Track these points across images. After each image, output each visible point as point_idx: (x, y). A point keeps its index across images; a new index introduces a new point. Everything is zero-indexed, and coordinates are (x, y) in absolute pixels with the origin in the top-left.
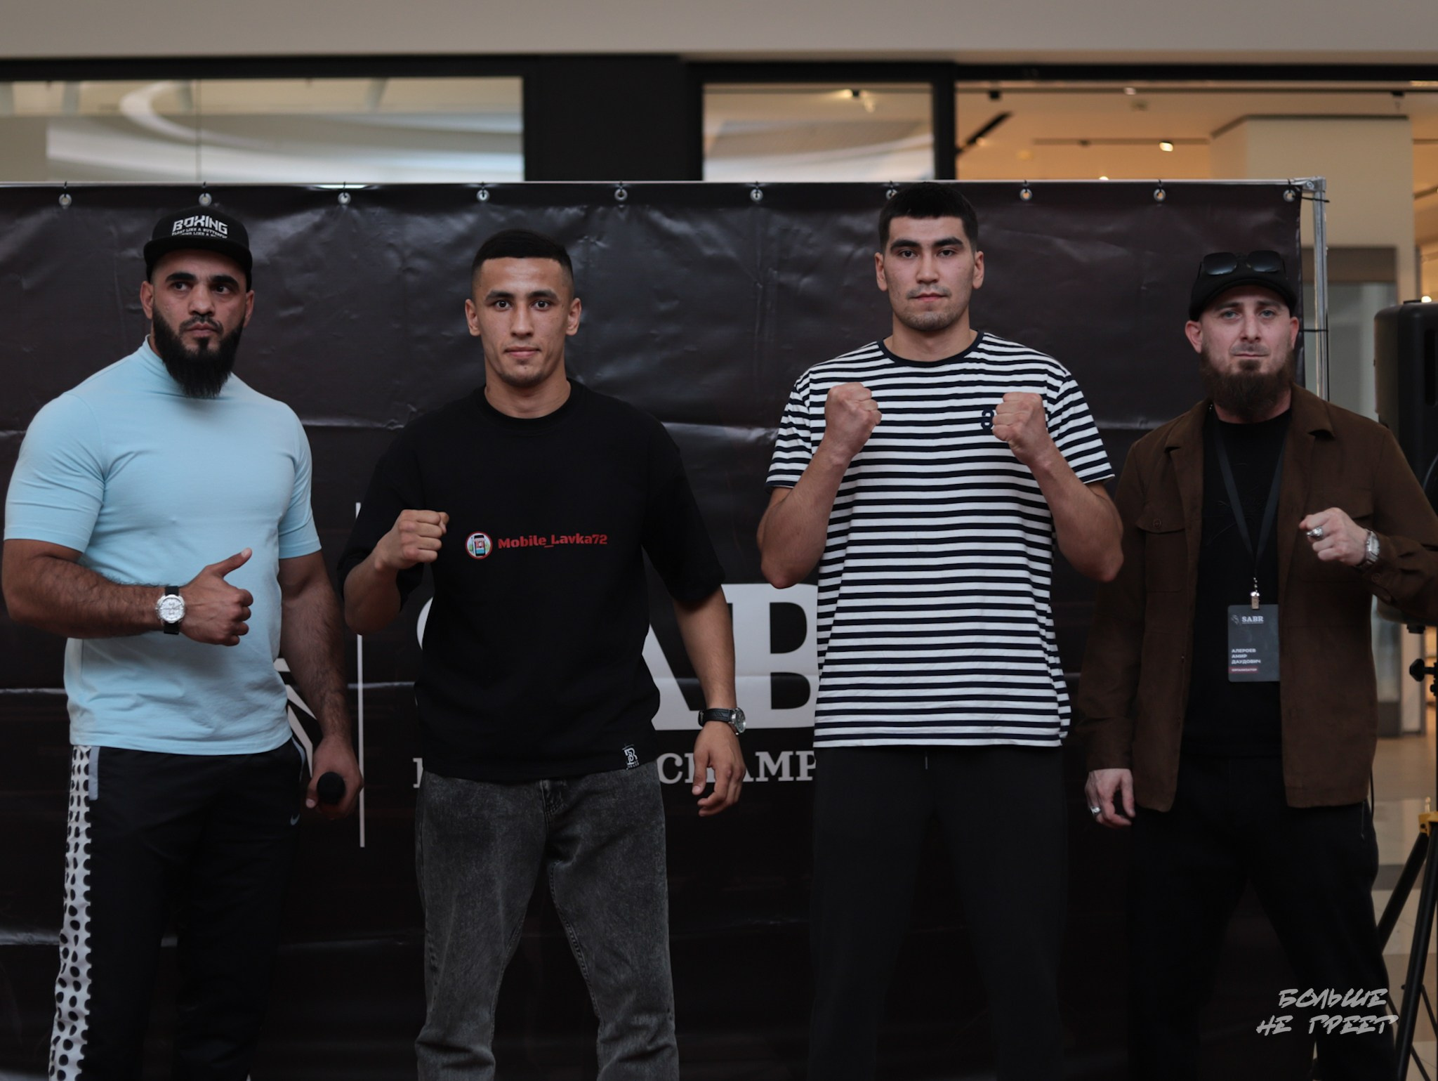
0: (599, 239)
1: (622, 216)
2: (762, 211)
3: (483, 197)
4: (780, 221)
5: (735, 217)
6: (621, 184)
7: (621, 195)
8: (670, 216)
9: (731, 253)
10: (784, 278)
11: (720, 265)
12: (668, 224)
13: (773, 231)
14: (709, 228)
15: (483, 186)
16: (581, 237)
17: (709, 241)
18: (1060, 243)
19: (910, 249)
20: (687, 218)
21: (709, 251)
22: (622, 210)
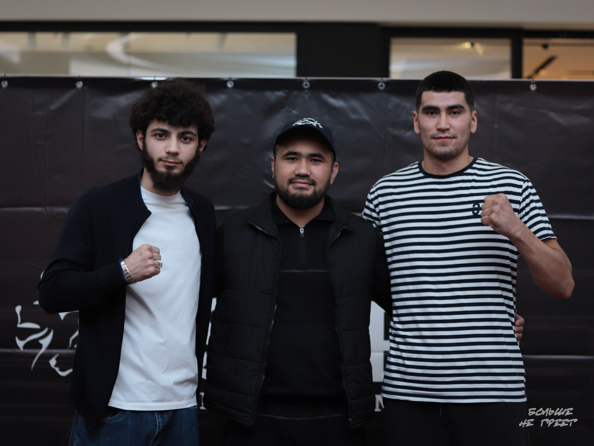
0: (294, 109)
1: (306, 97)
2: (385, 95)
3: (230, 85)
4: (395, 100)
5: (370, 98)
6: (306, 79)
7: (306, 85)
8: (333, 96)
9: (366, 117)
10: (396, 132)
11: (361, 124)
12: (333, 101)
13: (390, 106)
14: (355, 104)
15: (230, 79)
16: (284, 108)
17: (354, 111)
18: (552, 115)
19: (433, 111)
20: (343, 98)
21: (354, 117)
22: (306, 93)
